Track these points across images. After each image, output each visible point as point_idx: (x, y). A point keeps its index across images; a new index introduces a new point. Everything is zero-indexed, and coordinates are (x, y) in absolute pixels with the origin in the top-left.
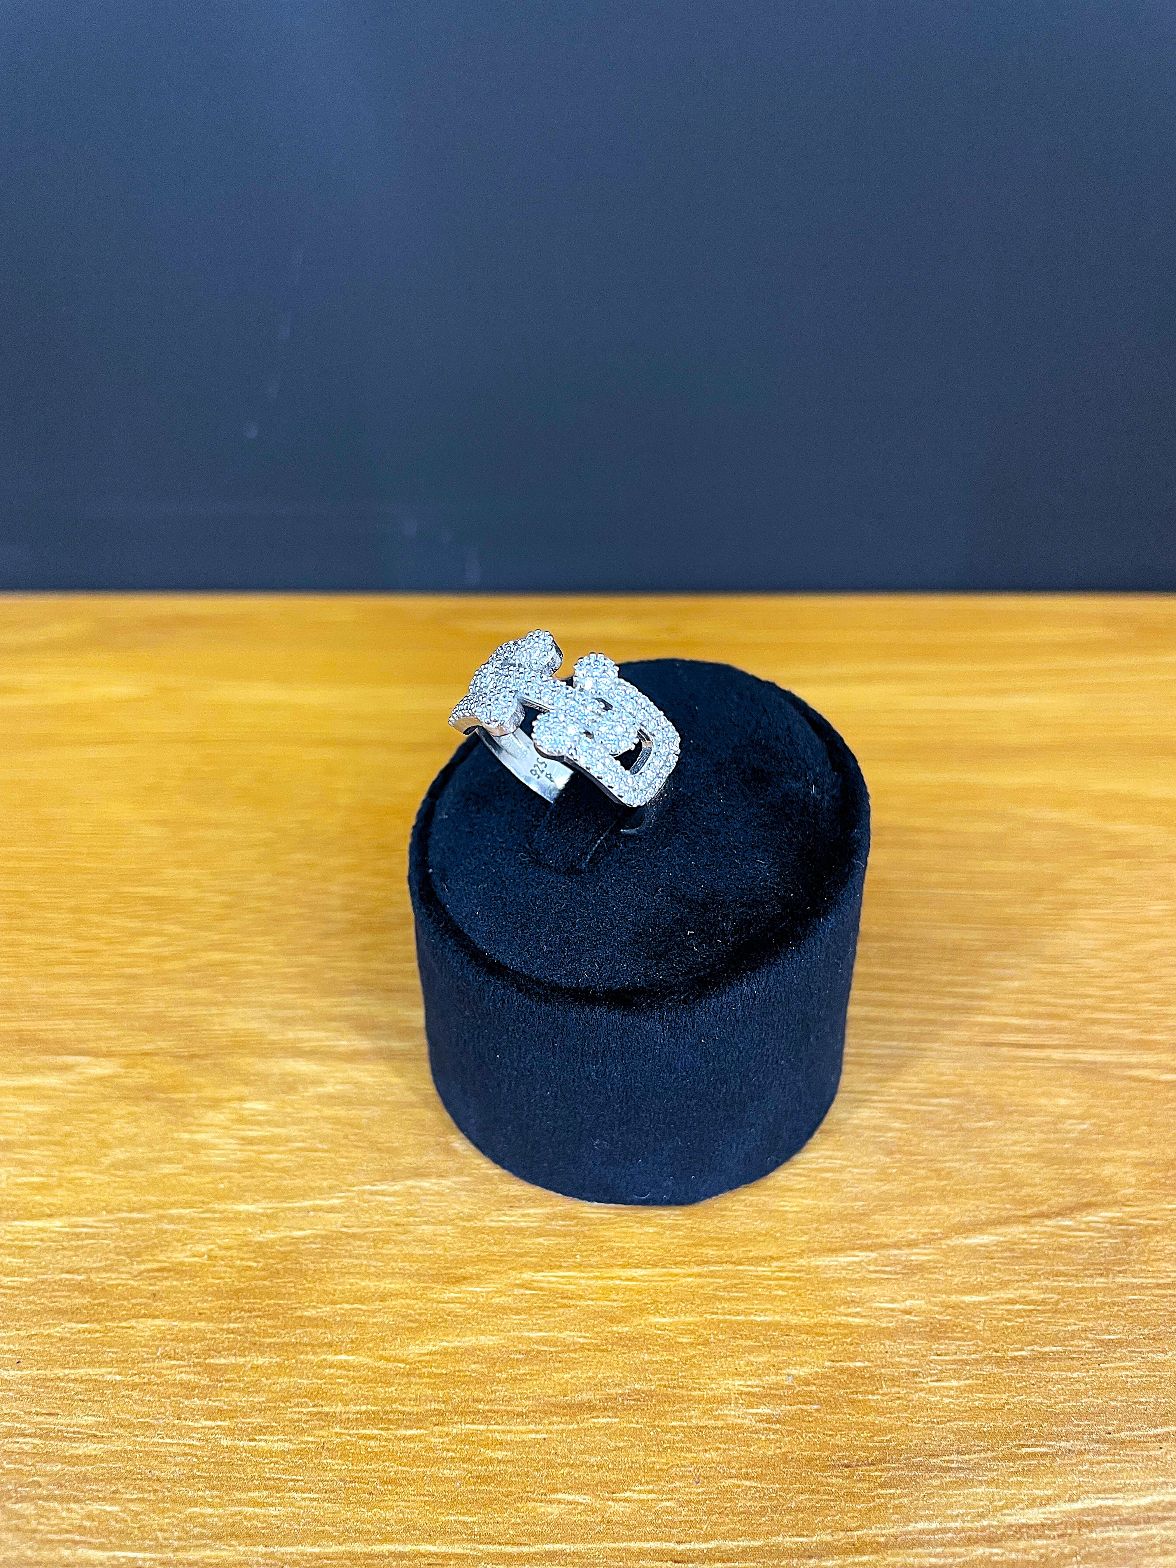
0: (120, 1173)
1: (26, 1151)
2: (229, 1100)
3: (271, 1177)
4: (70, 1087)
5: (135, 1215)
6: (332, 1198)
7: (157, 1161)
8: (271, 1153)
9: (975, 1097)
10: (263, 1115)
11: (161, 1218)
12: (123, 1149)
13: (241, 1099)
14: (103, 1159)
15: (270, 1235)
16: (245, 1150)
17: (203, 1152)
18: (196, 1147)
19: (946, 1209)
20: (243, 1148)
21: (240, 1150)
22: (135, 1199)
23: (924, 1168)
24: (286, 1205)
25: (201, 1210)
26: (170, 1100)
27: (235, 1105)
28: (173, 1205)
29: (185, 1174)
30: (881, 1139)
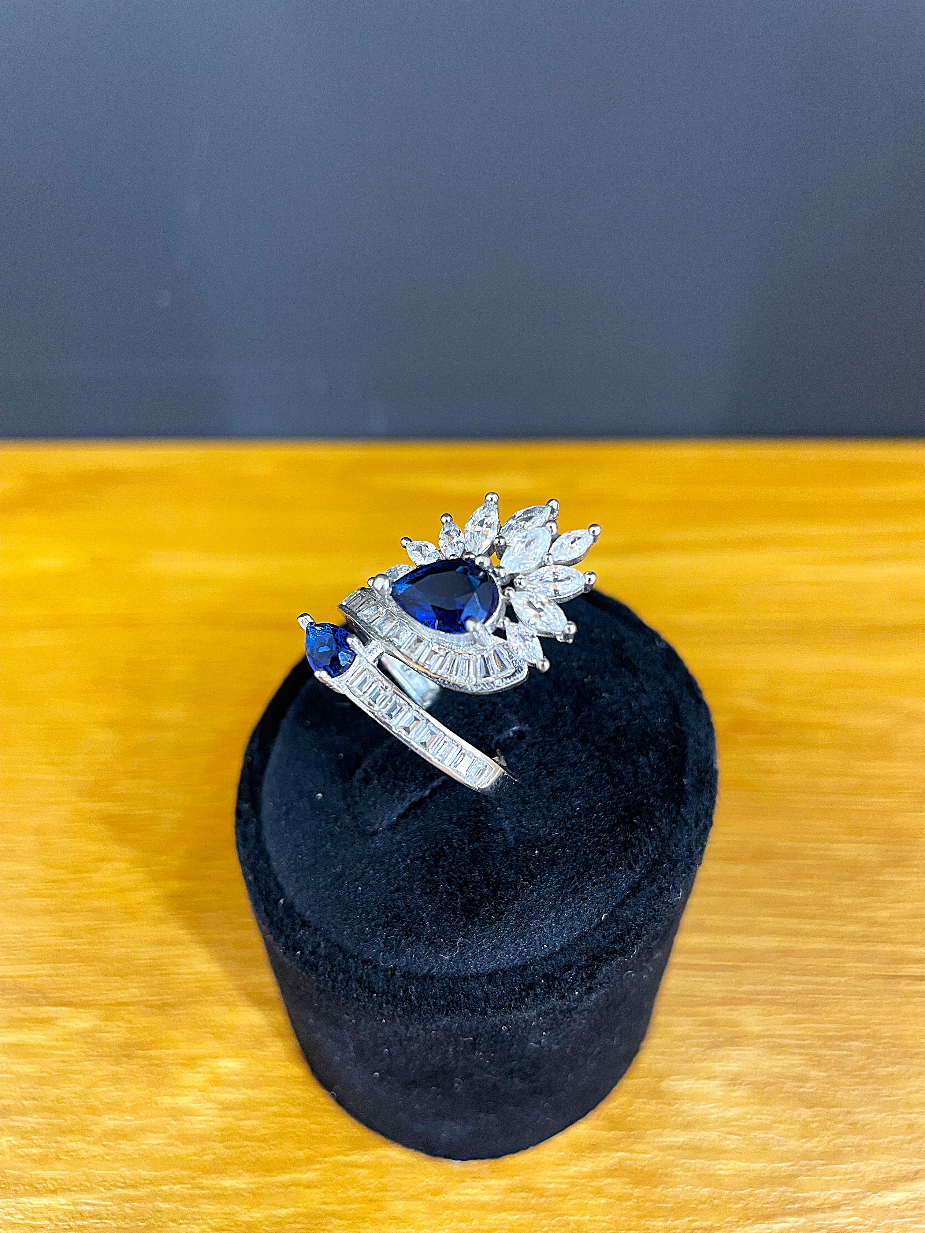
0: (111, 1144)
1: (22, 1118)
2: (204, 1057)
3: (252, 1147)
4: (55, 1043)
5: (132, 1192)
6: (309, 1170)
7: (144, 1130)
8: (248, 1119)
9: (881, 1038)
10: (236, 1075)
11: (155, 1196)
12: (111, 1116)
13: (216, 1057)
14: (94, 1127)
15: (257, 1215)
16: (225, 1116)
17: (185, 1118)
18: (178, 1113)
19: (863, 1168)
20: (221, 1113)
21: (221, 1117)
22: (128, 1173)
23: (840, 1122)
24: (268, 1179)
25: (190, 1186)
26: (150, 1058)
27: (211, 1063)
28: (164, 1180)
29: (172, 1145)
30: (802, 1090)
